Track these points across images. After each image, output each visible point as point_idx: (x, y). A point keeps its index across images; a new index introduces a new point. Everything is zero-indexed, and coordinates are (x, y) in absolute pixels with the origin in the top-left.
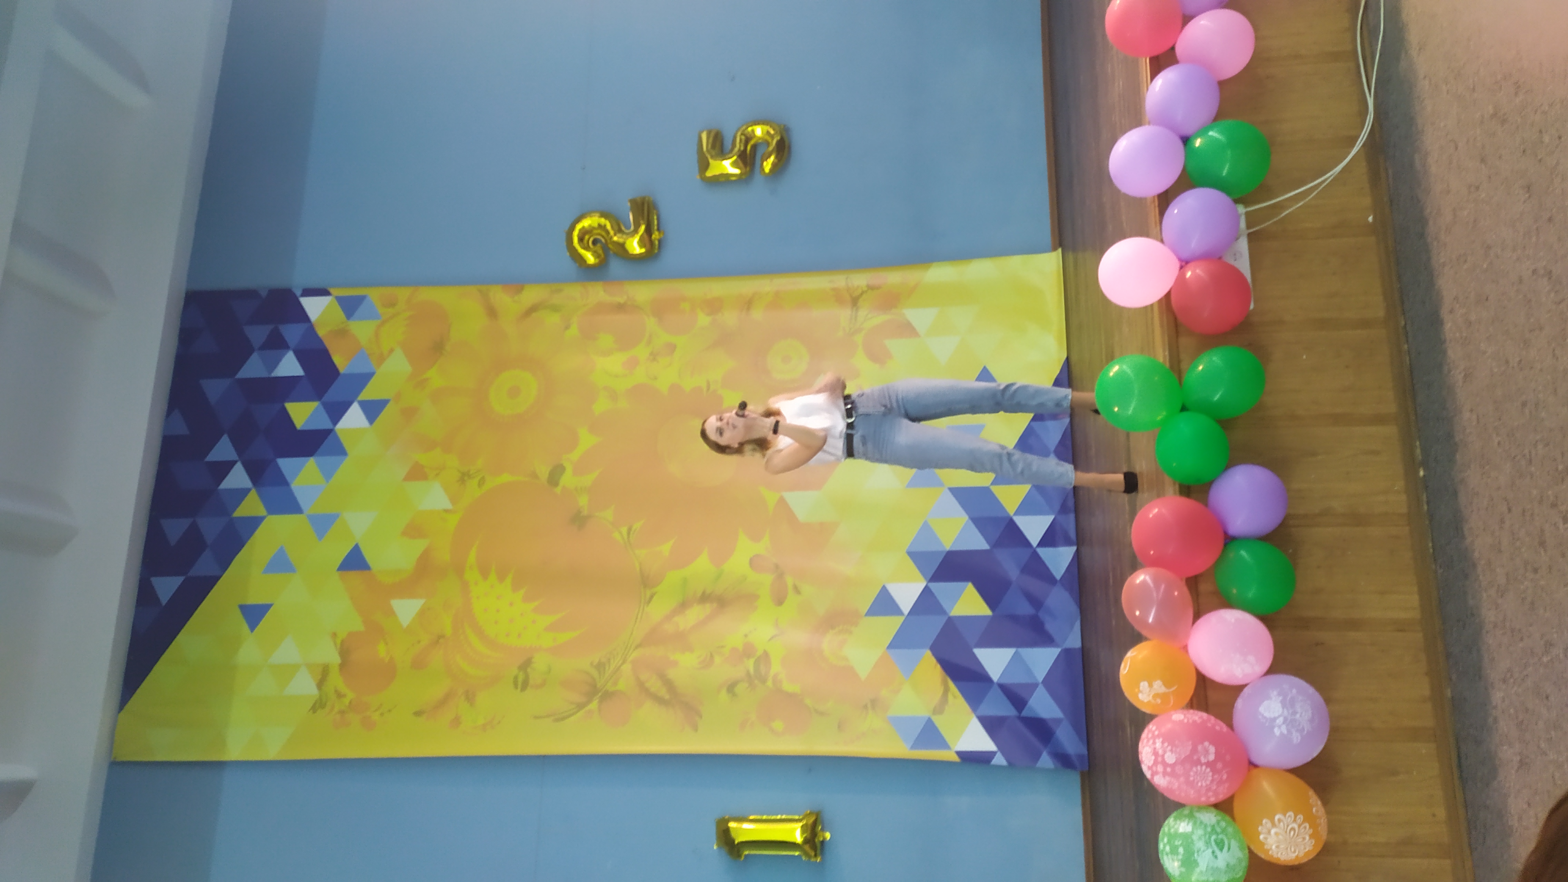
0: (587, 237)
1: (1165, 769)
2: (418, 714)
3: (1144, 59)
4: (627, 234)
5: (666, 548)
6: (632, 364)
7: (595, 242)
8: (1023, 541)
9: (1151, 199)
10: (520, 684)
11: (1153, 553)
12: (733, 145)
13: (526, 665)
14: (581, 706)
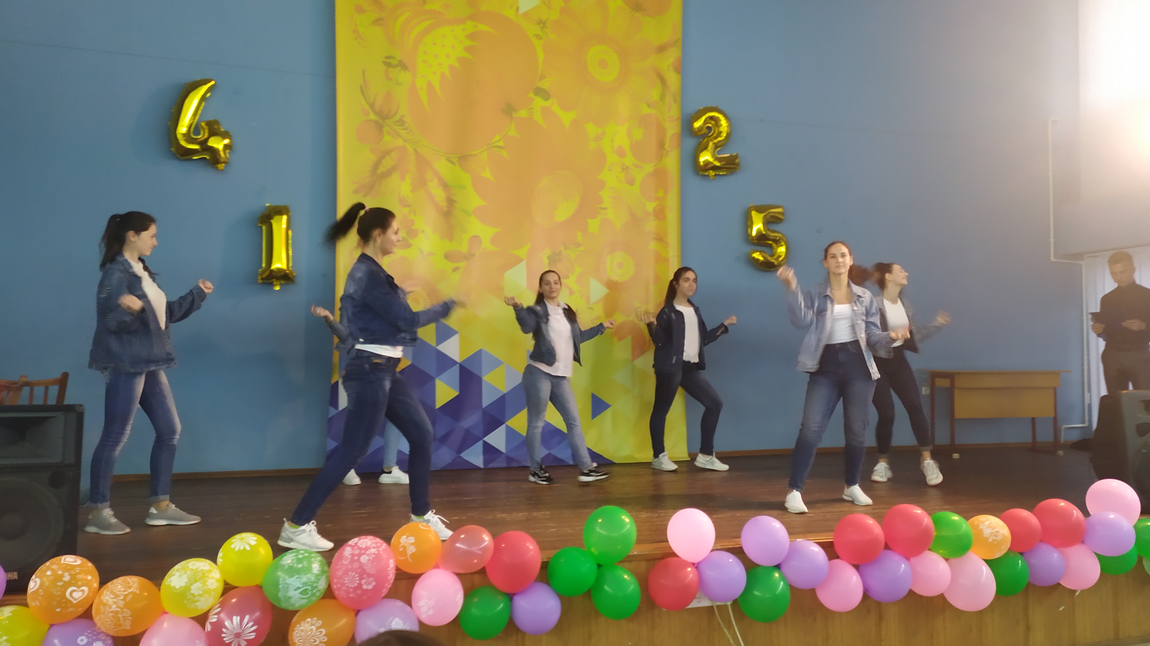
0: (713, 122)
1: (356, 555)
3: (832, 538)
4: (714, 152)
5: (487, 174)
6: (621, 153)
7: (709, 128)
8: (487, 432)
9: (739, 543)
10: (389, 61)
11: (503, 545)
12: (774, 231)
13: (403, 66)
14: (372, 106)
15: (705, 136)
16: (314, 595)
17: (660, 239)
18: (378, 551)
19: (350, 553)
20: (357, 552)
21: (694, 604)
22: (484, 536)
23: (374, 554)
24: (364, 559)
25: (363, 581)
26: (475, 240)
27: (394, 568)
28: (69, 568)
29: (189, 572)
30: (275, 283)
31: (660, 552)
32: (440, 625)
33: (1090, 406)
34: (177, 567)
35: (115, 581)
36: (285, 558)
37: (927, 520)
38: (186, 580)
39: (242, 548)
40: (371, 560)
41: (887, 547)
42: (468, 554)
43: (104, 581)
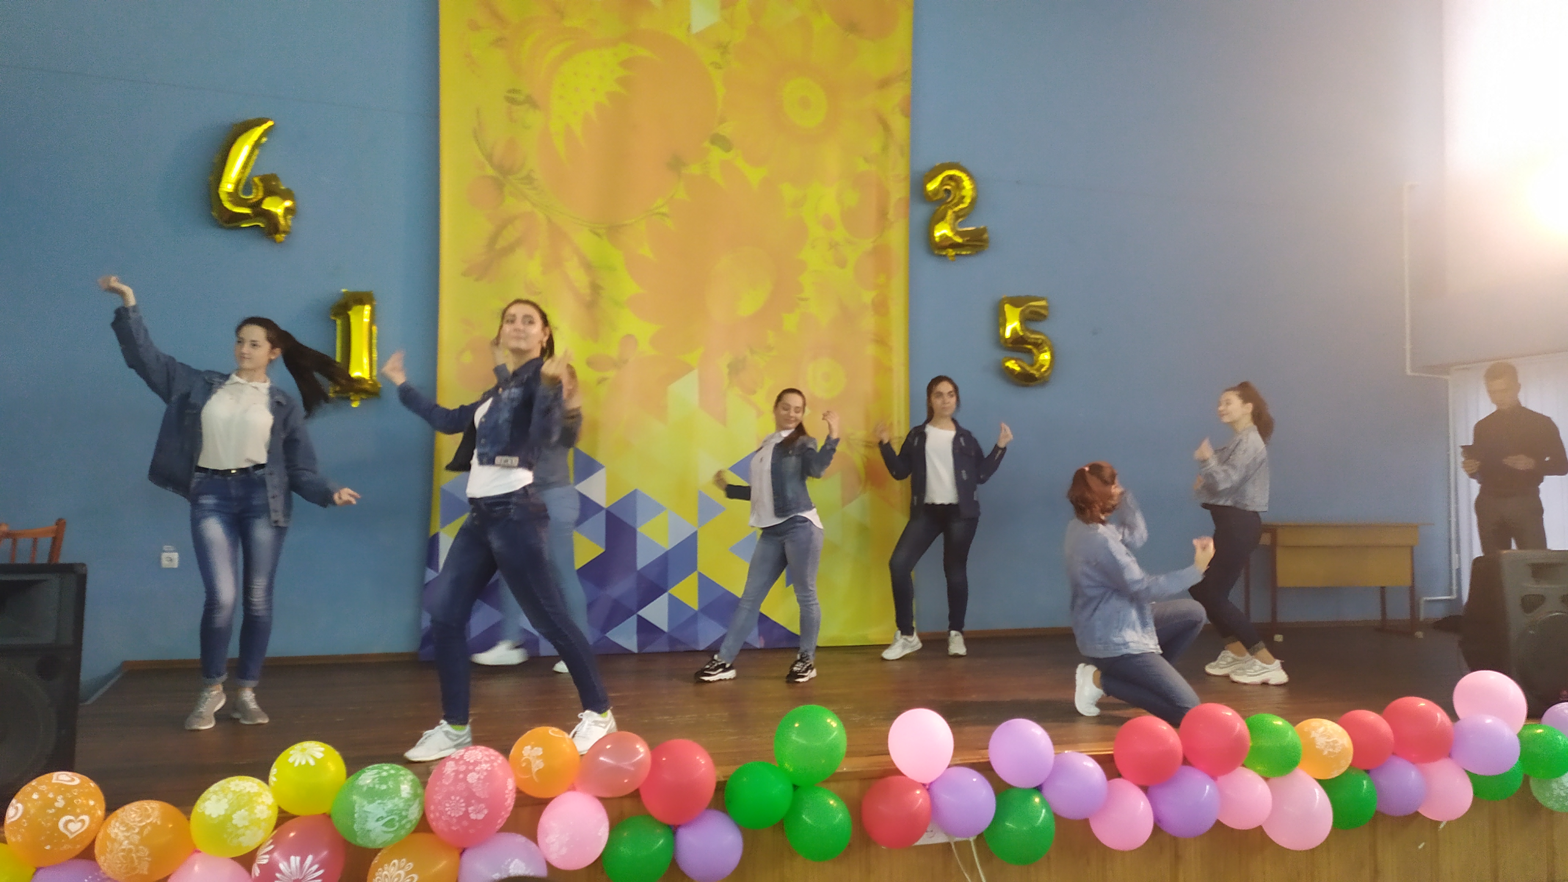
0: (953, 184)
3: (1112, 749)
4: (954, 224)
5: (646, 251)
6: (828, 224)
7: (948, 192)
8: (643, 603)
9: (986, 757)
10: (514, 96)
11: (664, 759)
12: (1034, 332)
13: (532, 102)
14: (489, 157)
15: (942, 202)
16: (402, 827)
17: (881, 340)
18: (492, 766)
19: (454, 769)
20: (463, 768)
21: (924, 840)
22: (638, 746)
23: (486, 770)
24: (472, 778)
25: (471, 809)
26: (629, 340)
27: (514, 791)
28: (63, 789)
29: (230, 796)
30: (352, 398)
31: (878, 768)
32: (576, 869)
33: (1459, 571)
34: (215, 787)
35: (127, 807)
36: (363, 776)
37: (1240, 725)
38: (227, 806)
39: (303, 763)
40: (481, 779)
41: (1186, 762)
42: (616, 771)
43: (111, 809)
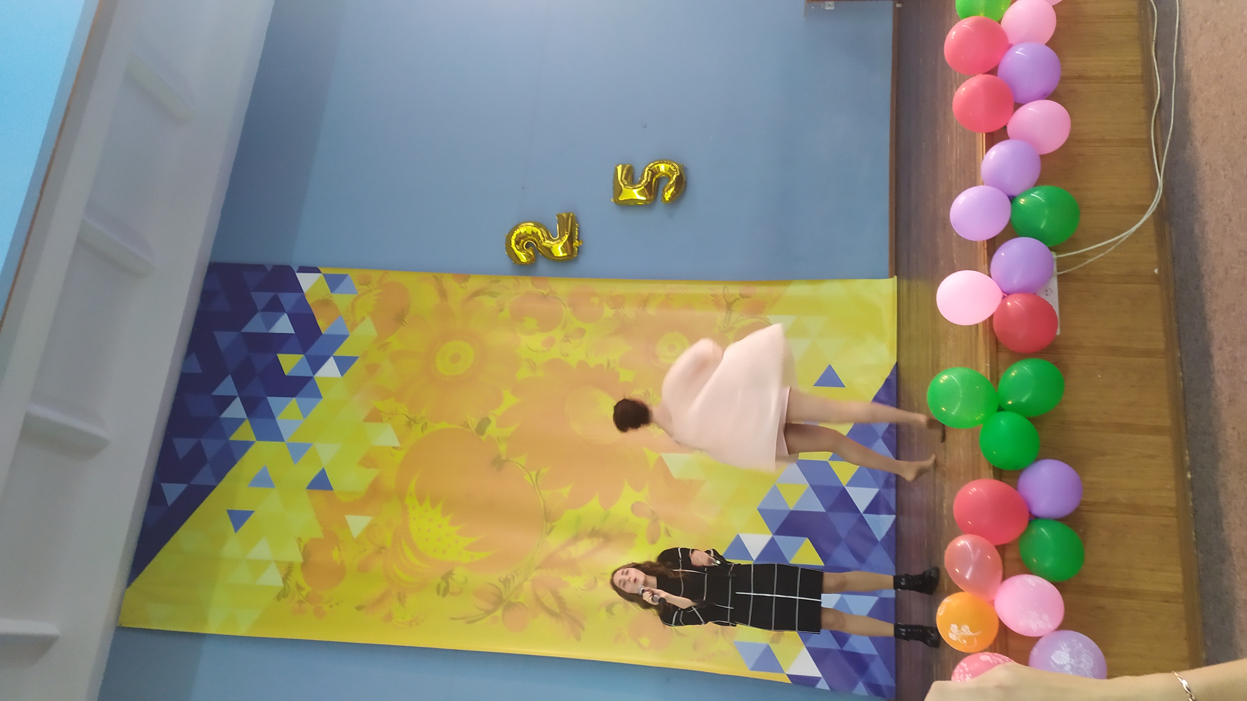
0: (522, 241)
2: (359, 608)
3: (981, 134)
4: (553, 241)
5: (565, 491)
6: (550, 342)
7: (528, 245)
8: (854, 509)
9: (982, 243)
10: (442, 589)
11: (970, 523)
12: (643, 177)
14: (488, 612)
15: (536, 251)
17: (644, 301)
22: (959, 544)
26: (636, 508)
37: (965, 24)
41: (993, 71)
